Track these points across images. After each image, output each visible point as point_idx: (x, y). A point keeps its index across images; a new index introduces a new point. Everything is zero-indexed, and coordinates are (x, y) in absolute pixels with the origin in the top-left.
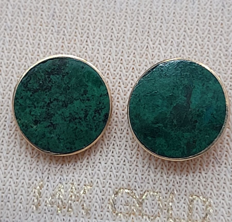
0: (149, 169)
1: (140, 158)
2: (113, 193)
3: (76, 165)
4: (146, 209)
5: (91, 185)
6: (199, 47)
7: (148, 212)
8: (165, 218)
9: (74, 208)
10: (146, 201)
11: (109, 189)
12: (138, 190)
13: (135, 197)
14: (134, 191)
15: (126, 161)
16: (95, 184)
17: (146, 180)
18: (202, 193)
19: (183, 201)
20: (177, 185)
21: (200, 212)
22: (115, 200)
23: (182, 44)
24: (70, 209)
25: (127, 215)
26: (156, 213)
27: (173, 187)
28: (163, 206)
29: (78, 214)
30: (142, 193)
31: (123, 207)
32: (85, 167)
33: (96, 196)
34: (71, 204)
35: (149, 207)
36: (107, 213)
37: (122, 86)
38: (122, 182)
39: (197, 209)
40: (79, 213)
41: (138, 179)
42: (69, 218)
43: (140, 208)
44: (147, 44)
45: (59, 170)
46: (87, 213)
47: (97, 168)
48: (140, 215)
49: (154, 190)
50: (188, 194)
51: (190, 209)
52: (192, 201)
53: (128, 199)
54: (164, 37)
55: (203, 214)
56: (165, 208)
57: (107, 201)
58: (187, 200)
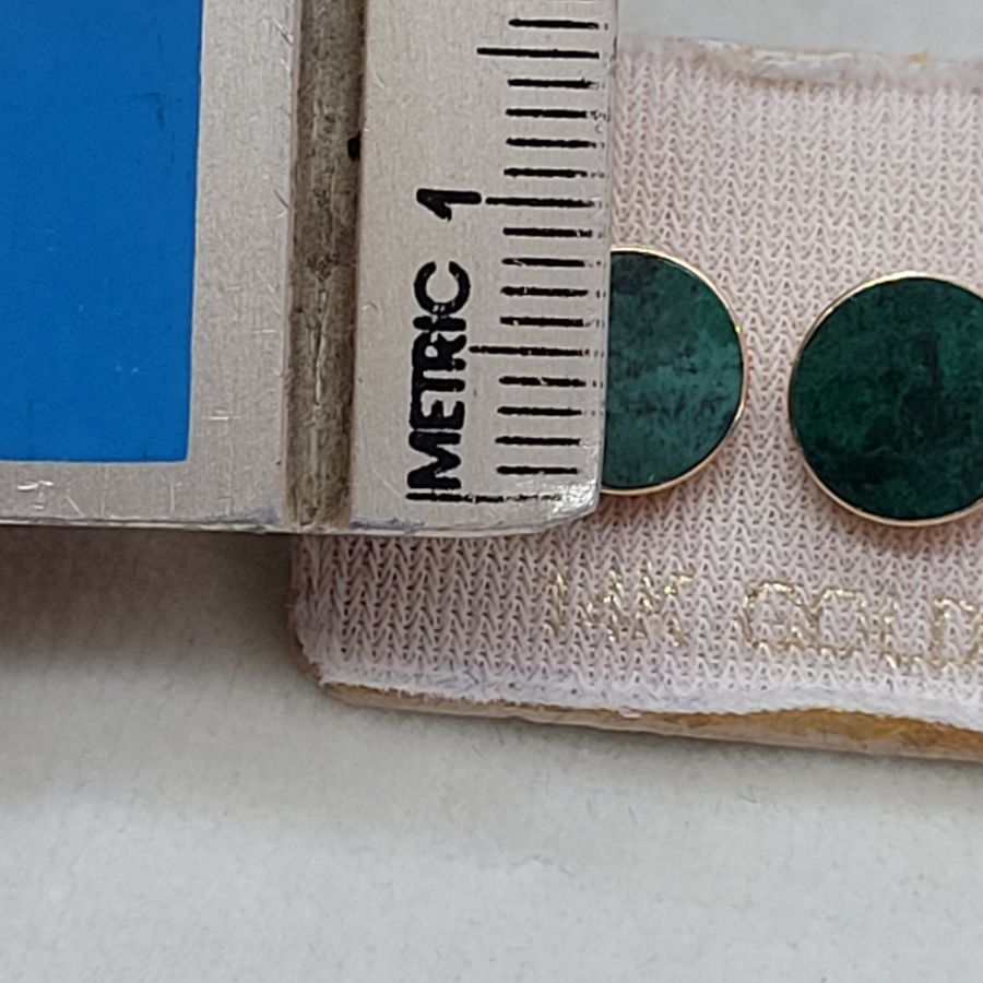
0: (833, 535)
1: (812, 507)
2: (746, 592)
3: (651, 525)
4: (826, 632)
5: (691, 572)
6: (950, 233)
7: (832, 639)
8: (873, 652)
9: (649, 629)
10: (827, 612)
11: (735, 583)
12: (809, 585)
13: (799, 602)
14: (798, 589)
15: (777, 514)
16: (700, 571)
17: (827, 561)
18: (964, 594)
19: (918, 612)
20: (903, 574)
21: (962, 639)
22: (752, 611)
23: (905, 225)
24: (638, 634)
25: (780, 647)
26: (853, 642)
27: (893, 579)
28: (869, 625)
29: (658, 645)
30: (816, 592)
31: (772, 628)
32: (672, 530)
33: (703, 601)
34: (641, 621)
35: (836, 628)
36: (731, 643)
37: (762, 329)
38: (768, 567)
39: (953, 631)
40: (660, 642)
41: (806, 558)
42: (637, 655)
43: (813, 630)
44: (818, 225)
45: (608, 537)
46: (682, 643)
47: (703, 532)
48: (810, 646)
49: (847, 585)
50: (931, 596)
51: (936, 632)
52: (941, 612)
53: (782, 608)
54: (861, 205)
55: (967, 643)
56: (874, 628)
57: (730, 613)
58: (928, 609)
